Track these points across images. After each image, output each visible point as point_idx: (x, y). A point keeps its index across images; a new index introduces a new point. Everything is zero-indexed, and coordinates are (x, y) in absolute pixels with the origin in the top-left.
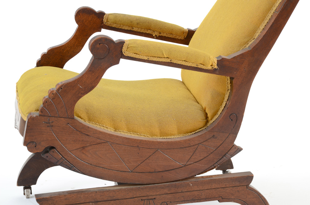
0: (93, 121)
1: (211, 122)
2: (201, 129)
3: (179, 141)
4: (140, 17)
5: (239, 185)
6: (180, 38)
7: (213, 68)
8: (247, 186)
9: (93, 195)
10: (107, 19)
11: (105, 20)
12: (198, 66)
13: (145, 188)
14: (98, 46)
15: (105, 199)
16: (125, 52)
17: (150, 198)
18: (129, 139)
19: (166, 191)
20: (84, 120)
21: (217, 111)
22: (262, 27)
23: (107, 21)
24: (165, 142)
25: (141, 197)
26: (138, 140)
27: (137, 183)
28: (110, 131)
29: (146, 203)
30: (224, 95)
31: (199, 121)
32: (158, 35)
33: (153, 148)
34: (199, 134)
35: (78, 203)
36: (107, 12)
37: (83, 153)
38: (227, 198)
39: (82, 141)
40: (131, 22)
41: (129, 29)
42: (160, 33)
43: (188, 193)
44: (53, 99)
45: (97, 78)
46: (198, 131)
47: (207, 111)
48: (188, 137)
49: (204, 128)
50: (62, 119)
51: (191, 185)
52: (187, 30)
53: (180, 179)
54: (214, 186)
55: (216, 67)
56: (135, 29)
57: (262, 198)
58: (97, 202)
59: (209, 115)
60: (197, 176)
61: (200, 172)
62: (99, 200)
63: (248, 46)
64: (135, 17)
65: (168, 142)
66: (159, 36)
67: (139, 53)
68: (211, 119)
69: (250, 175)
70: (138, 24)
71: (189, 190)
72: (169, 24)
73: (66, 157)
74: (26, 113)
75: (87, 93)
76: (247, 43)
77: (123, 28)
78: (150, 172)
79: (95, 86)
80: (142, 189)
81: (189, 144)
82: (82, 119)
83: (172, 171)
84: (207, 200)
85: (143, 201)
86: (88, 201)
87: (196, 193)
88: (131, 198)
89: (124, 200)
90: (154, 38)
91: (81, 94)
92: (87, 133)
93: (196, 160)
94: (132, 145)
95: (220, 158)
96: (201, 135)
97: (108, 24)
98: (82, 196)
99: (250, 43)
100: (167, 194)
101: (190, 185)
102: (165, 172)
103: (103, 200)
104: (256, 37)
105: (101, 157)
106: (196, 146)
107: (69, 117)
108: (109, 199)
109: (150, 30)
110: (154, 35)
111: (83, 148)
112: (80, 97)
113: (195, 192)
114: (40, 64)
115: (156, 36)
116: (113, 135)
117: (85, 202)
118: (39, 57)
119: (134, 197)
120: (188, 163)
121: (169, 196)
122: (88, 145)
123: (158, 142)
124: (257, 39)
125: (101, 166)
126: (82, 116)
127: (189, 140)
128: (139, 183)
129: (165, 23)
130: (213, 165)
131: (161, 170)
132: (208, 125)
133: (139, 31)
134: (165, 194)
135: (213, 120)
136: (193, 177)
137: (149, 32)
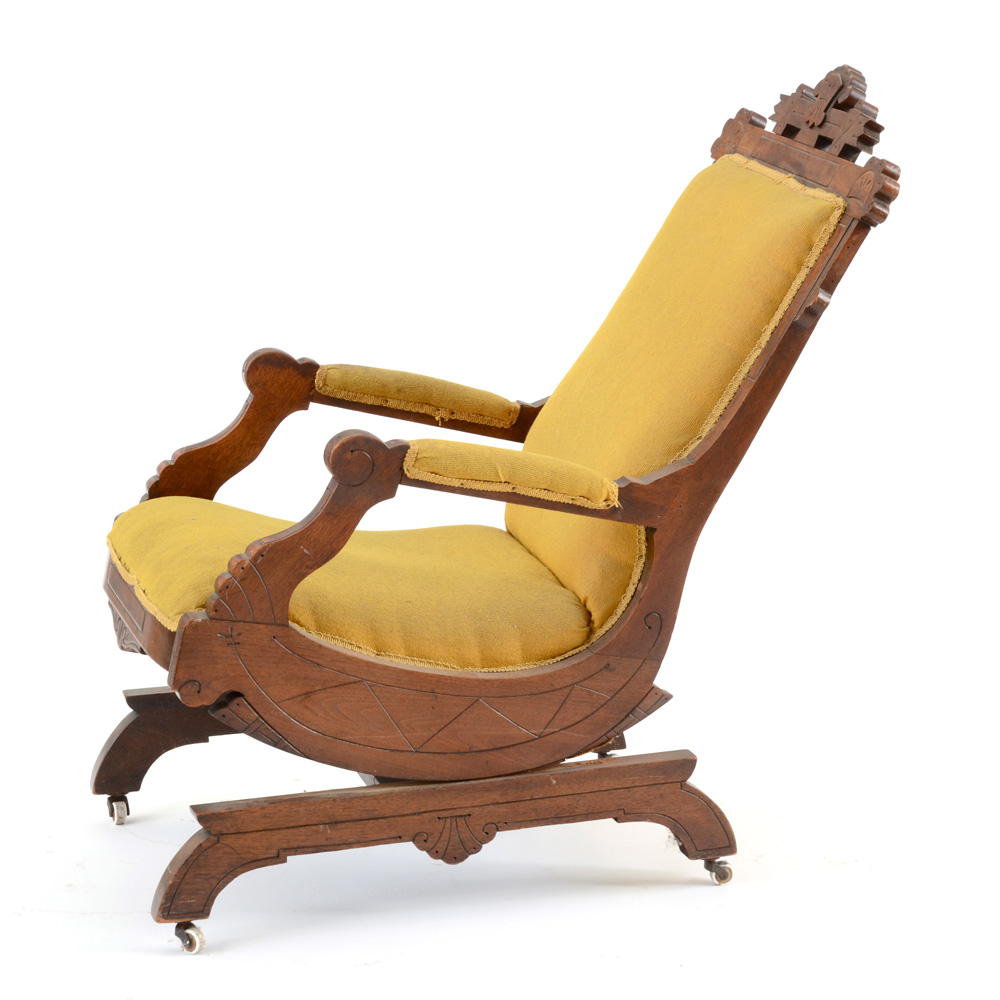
0: (328, 632)
1: (600, 632)
2: (577, 650)
3: (527, 678)
4: (405, 375)
5: (663, 781)
6: (500, 425)
7: (608, 506)
8: (683, 784)
9: (328, 807)
10: (325, 380)
11: (318, 382)
12: (575, 503)
13: (448, 790)
14: (349, 456)
15: (355, 816)
16: (410, 468)
17: (458, 813)
18: (412, 673)
19: (496, 796)
20: (308, 629)
21: (615, 606)
23: (324, 384)
24: (496, 680)
25: (436, 811)
26: (432, 676)
27: (428, 778)
28: (367, 654)
29: (448, 825)
30: (631, 568)
31: (571, 629)
32: (447, 417)
33: (467, 694)
34: (575, 661)
35: (292, 824)
36: (321, 361)
37: (307, 707)
38: (635, 811)
39: (306, 678)
40: (384, 386)
41: (378, 402)
42: (453, 413)
43: (547, 802)
44: (242, 580)
45: (344, 530)
46: (570, 654)
47: (590, 606)
48: (547, 668)
49: (584, 647)
50: (262, 626)
51: (554, 782)
52: (519, 407)
53: (528, 768)
54: (606, 784)
55: (617, 504)
56: (392, 404)
57: (716, 811)
58: (336, 823)
59: (595, 616)
60: (568, 761)
61: (575, 752)
62: (340, 819)
63: (685, 455)
64: (392, 373)
65: (502, 682)
66: (450, 420)
67: (441, 473)
68: (601, 626)
69: (689, 758)
70: (399, 391)
71: (549, 795)
72: (473, 390)
73: (265, 717)
74: (174, 613)
75: (319, 564)
76: (683, 446)
77: (363, 401)
78: (459, 753)
80: (440, 791)
81: (552, 685)
82: (301, 626)
83: (511, 749)
85: (441, 821)
86: (315, 820)
87: (565, 801)
88: (414, 814)
89: (399, 819)
90: (438, 425)
91: (307, 567)
93: (566, 724)
94: (419, 688)
95: (622, 717)
96: (578, 664)
97: (328, 391)
98: (302, 809)
99: (692, 448)
100: (498, 803)
101: (551, 782)
102: (495, 752)
103: (349, 819)
104: (704, 435)
105: (347, 718)
106: (567, 690)
107: (278, 622)
108: (365, 815)
109: (426, 407)
110: (437, 418)
111: (307, 694)
112: (304, 575)
113: (561, 798)
115: (442, 419)
116: (377, 664)
117: (309, 823)
118: (152, 472)
119: (423, 810)
120: (548, 730)
121: (503, 809)
122: (317, 688)
123: (478, 680)
124: (708, 438)
125: (347, 738)
126: (302, 620)
127: (551, 675)
128: (432, 778)
129: (465, 389)
130: (605, 735)
131: (484, 748)
132: (594, 639)
133: (401, 407)
134: (493, 804)
135: (607, 627)
136: (556, 763)
137: (425, 410)
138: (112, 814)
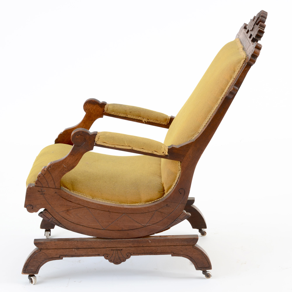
0: (76, 191)
1: (166, 194)
2: (158, 199)
3: (140, 208)
4: (133, 107)
5: (187, 244)
6: (164, 124)
7: (165, 154)
8: (193, 245)
9: (76, 243)
10: (107, 108)
11: (105, 109)
12: (153, 153)
13: (115, 241)
14: (77, 137)
15: (85, 247)
17: (118, 249)
18: (102, 205)
19: (130, 245)
20: (70, 190)
21: (171, 186)
22: (204, 125)
23: (107, 110)
24: (130, 208)
25: (111, 247)
26: (108, 206)
27: (108, 238)
28: (89, 199)
29: (115, 252)
30: (176, 174)
32: (146, 121)
33: (120, 212)
34: (156, 203)
35: (64, 248)
36: (108, 102)
37: (68, 214)
38: (177, 253)
39: (67, 205)
40: (126, 111)
41: (124, 116)
42: (148, 120)
43: (148, 248)
44: (44, 174)
46: (156, 200)
47: (164, 186)
48: (148, 204)
49: (161, 198)
50: (52, 189)
51: (150, 242)
52: (170, 118)
53: (142, 236)
54: (167, 244)
55: (167, 154)
56: (129, 116)
57: (205, 255)
58: (79, 248)
59: (165, 189)
60: (156, 235)
61: (157, 232)
62: (79, 247)
63: (193, 138)
64: (129, 106)
65: (132, 209)
66: (148, 122)
68: (167, 192)
69: (195, 237)
70: (130, 112)
71: (148, 245)
72: (155, 112)
73: (55, 217)
76: (193, 135)
77: (120, 115)
78: (118, 230)
79: (75, 166)
80: (112, 242)
81: (148, 210)
82: (68, 189)
83: (135, 230)
84: (162, 253)
85: (113, 251)
86: (71, 247)
87: (154, 248)
88: (104, 248)
89: (99, 249)
90: (144, 123)
91: (65, 171)
92: (70, 200)
93: (154, 223)
94: (104, 210)
95: (173, 221)
96: (157, 204)
97: (108, 112)
98: (67, 243)
99: (195, 136)
100: (131, 247)
101: (149, 242)
102: (130, 231)
103: (83, 247)
104: (199, 132)
105: (81, 218)
106: (153, 212)
107: (57, 188)
108: (88, 247)
109: (140, 117)
110: (143, 121)
111: (68, 211)
112: (64, 174)
113: (153, 247)
114: (57, 141)
115: (145, 121)
116: (90, 202)
117: (70, 248)
119: (106, 247)
120: (148, 225)
121: (133, 249)
122: (71, 209)
123: (124, 208)
125: (81, 224)
126: (68, 187)
127: (148, 207)
128: (110, 238)
129: (152, 112)
130: (167, 227)
131: (127, 229)
132: (165, 196)
133: (132, 117)
134: (130, 247)
137: (139, 118)
138: (45, 235)
